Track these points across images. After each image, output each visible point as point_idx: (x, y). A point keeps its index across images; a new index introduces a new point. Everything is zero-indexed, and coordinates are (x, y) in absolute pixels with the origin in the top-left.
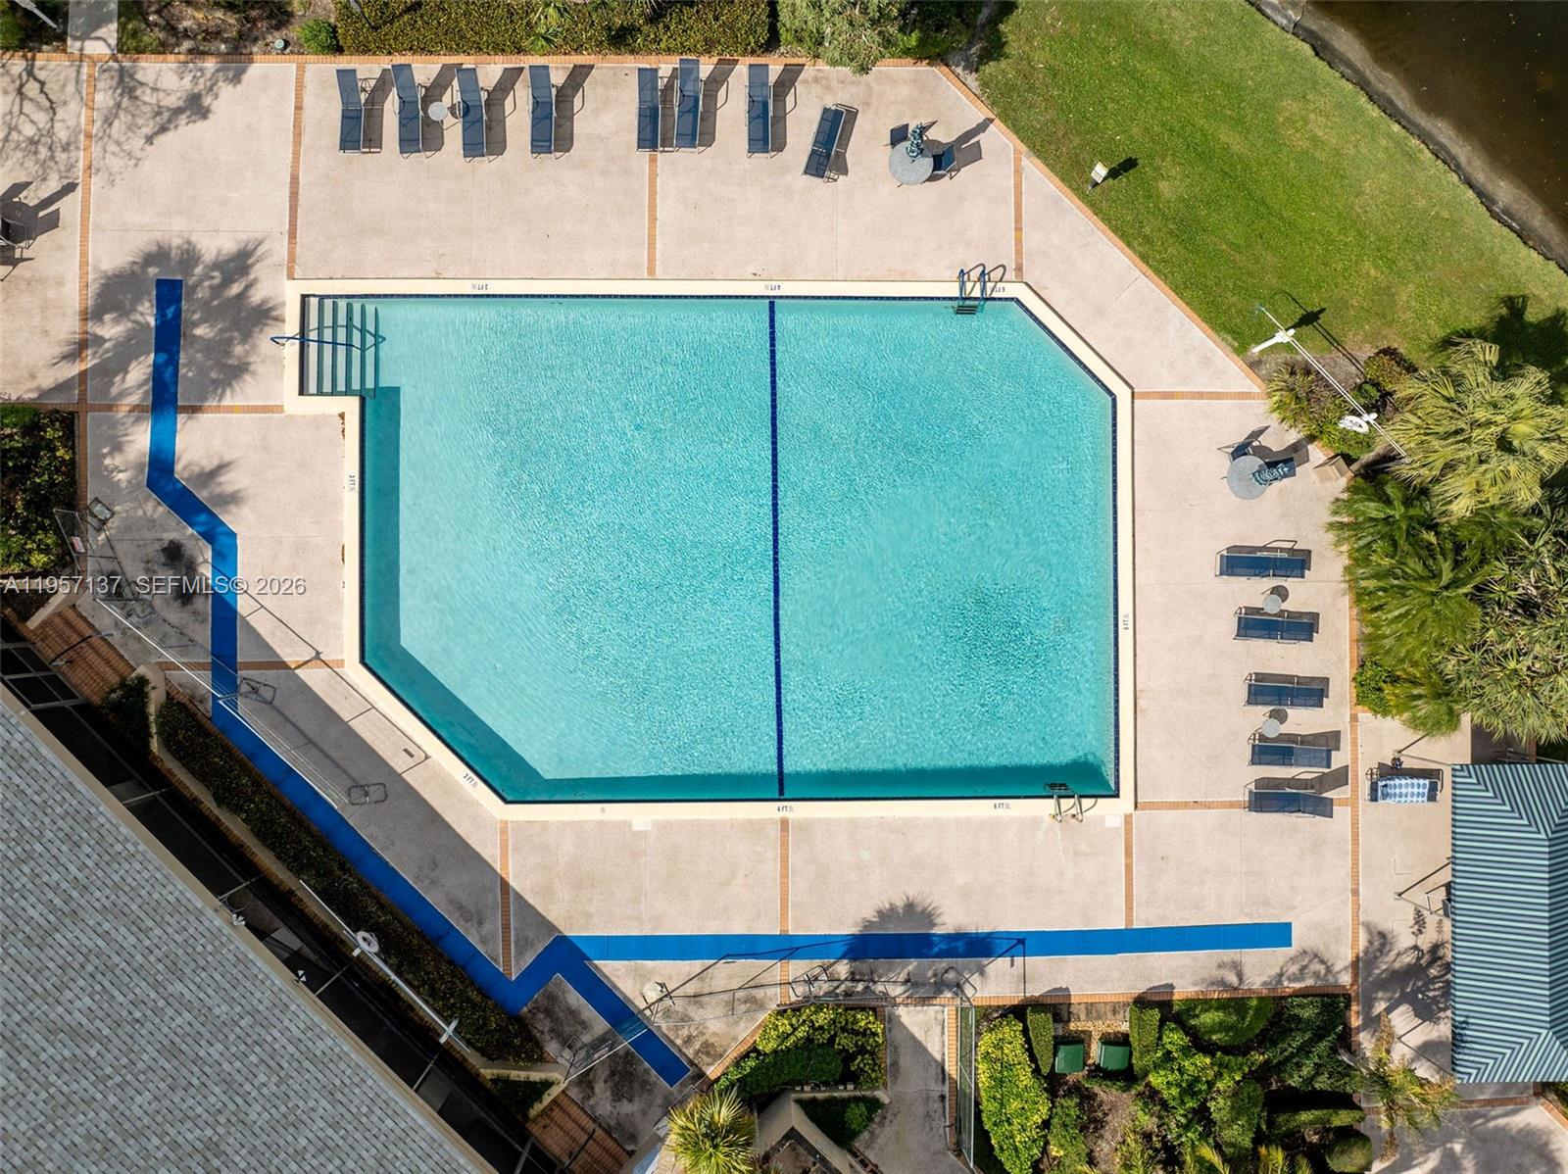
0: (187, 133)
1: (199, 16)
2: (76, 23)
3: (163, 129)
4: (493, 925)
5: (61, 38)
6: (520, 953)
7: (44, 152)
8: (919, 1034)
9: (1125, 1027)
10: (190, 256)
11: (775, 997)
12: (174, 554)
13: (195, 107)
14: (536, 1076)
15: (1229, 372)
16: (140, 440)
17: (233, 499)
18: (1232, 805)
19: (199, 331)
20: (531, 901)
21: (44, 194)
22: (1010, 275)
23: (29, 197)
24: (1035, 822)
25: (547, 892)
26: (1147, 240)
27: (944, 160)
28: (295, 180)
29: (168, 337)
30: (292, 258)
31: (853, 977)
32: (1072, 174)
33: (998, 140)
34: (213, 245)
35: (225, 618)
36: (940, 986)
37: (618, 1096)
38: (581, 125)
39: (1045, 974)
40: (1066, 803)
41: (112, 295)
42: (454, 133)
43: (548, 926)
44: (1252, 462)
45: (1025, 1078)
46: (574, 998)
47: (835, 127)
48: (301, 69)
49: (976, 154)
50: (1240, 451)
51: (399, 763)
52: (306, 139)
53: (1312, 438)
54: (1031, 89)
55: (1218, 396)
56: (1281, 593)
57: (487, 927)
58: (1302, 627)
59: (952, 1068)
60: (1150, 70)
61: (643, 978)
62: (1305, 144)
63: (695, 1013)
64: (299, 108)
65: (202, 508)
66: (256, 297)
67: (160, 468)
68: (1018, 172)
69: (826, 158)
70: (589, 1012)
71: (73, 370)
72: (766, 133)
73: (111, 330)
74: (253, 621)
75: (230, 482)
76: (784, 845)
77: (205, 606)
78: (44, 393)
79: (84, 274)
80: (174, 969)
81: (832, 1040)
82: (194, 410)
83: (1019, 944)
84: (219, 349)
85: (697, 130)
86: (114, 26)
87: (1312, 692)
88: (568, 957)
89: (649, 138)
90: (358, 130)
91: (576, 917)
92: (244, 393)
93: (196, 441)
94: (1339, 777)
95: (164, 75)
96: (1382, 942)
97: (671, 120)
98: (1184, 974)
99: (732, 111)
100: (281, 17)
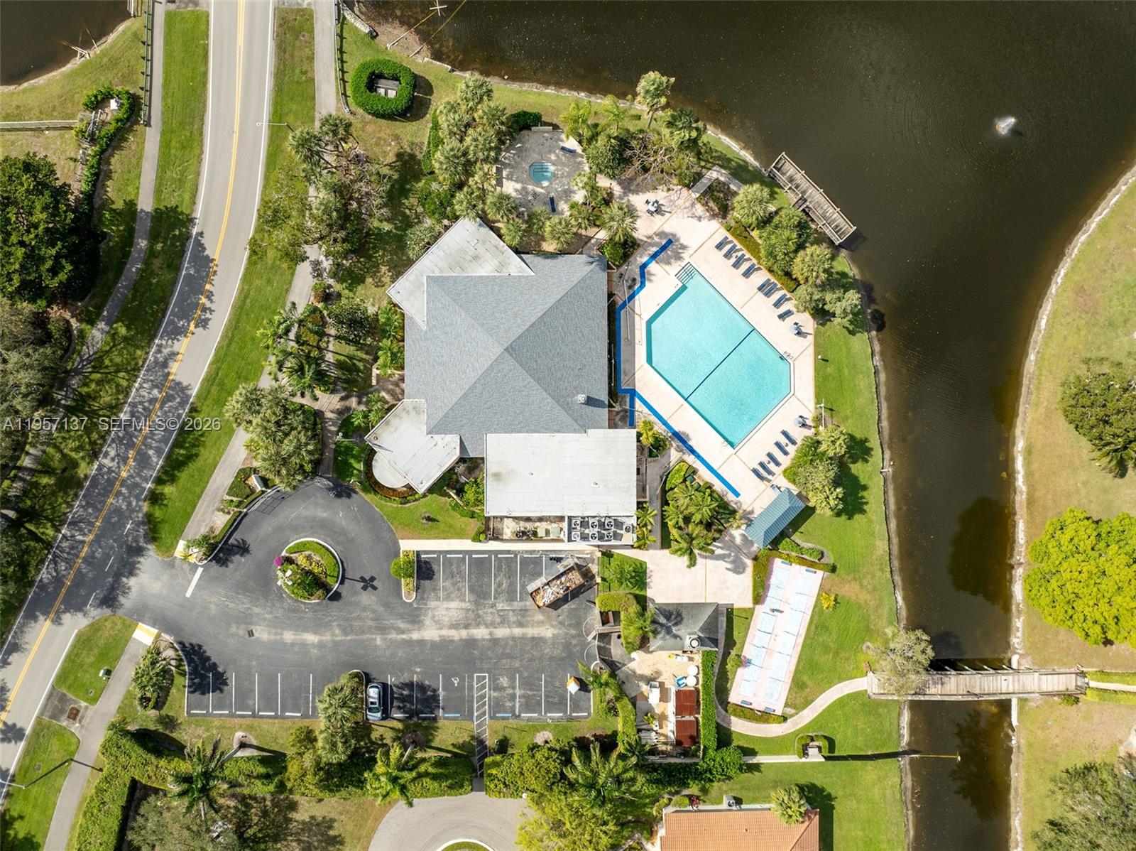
0: (695, 221)
1: (713, 206)
2: (694, 189)
3: (692, 217)
4: (627, 378)
5: (690, 189)
6: (627, 386)
7: (671, 204)
8: (672, 455)
9: (702, 484)
10: (678, 240)
12: (634, 280)
13: (700, 218)
15: (812, 405)
16: (645, 259)
17: (650, 280)
18: (750, 468)
19: (669, 252)
20: (636, 380)
21: (666, 210)
22: (793, 359)
23: (663, 208)
24: (718, 442)
25: (639, 381)
26: (818, 374)
27: (799, 333)
28: (704, 244)
29: (663, 248)
30: (692, 255)
31: (670, 437)
32: (816, 354)
33: (811, 338)
34: (683, 241)
35: (632, 297)
36: (681, 451)
38: (752, 277)
39: (698, 465)
40: (725, 443)
41: (661, 234)
42: (733, 260)
43: (634, 386)
45: (683, 473)
46: (628, 400)
47: (788, 313)
48: (720, 228)
50: (801, 417)
51: (637, 341)
52: (711, 240)
53: (815, 427)
54: (823, 336)
55: (806, 407)
56: (787, 445)
58: (786, 453)
59: (672, 464)
60: (844, 349)
61: (641, 407)
62: (857, 384)
64: (715, 234)
65: (644, 277)
66: (682, 255)
67: (644, 266)
68: (809, 346)
69: (782, 317)
70: (628, 404)
71: (645, 239)
72: (777, 304)
73: (656, 239)
74: (636, 301)
75: (652, 278)
76: (679, 408)
77: (631, 292)
78: (639, 239)
79: (660, 227)
81: (660, 441)
82: (657, 263)
83: (698, 457)
84: (670, 257)
85: (768, 294)
86: (699, 195)
87: (778, 464)
88: (633, 393)
89: (760, 289)
90: (719, 246)
91: (640, 388)
92: (667, 267)
93: (653, 267)
94: (769, 481)
95: (699, 209)
96: (752, 512)
97: (766, 289)
98: (718, 486)
99: (776, 296)
100: (724, 217)
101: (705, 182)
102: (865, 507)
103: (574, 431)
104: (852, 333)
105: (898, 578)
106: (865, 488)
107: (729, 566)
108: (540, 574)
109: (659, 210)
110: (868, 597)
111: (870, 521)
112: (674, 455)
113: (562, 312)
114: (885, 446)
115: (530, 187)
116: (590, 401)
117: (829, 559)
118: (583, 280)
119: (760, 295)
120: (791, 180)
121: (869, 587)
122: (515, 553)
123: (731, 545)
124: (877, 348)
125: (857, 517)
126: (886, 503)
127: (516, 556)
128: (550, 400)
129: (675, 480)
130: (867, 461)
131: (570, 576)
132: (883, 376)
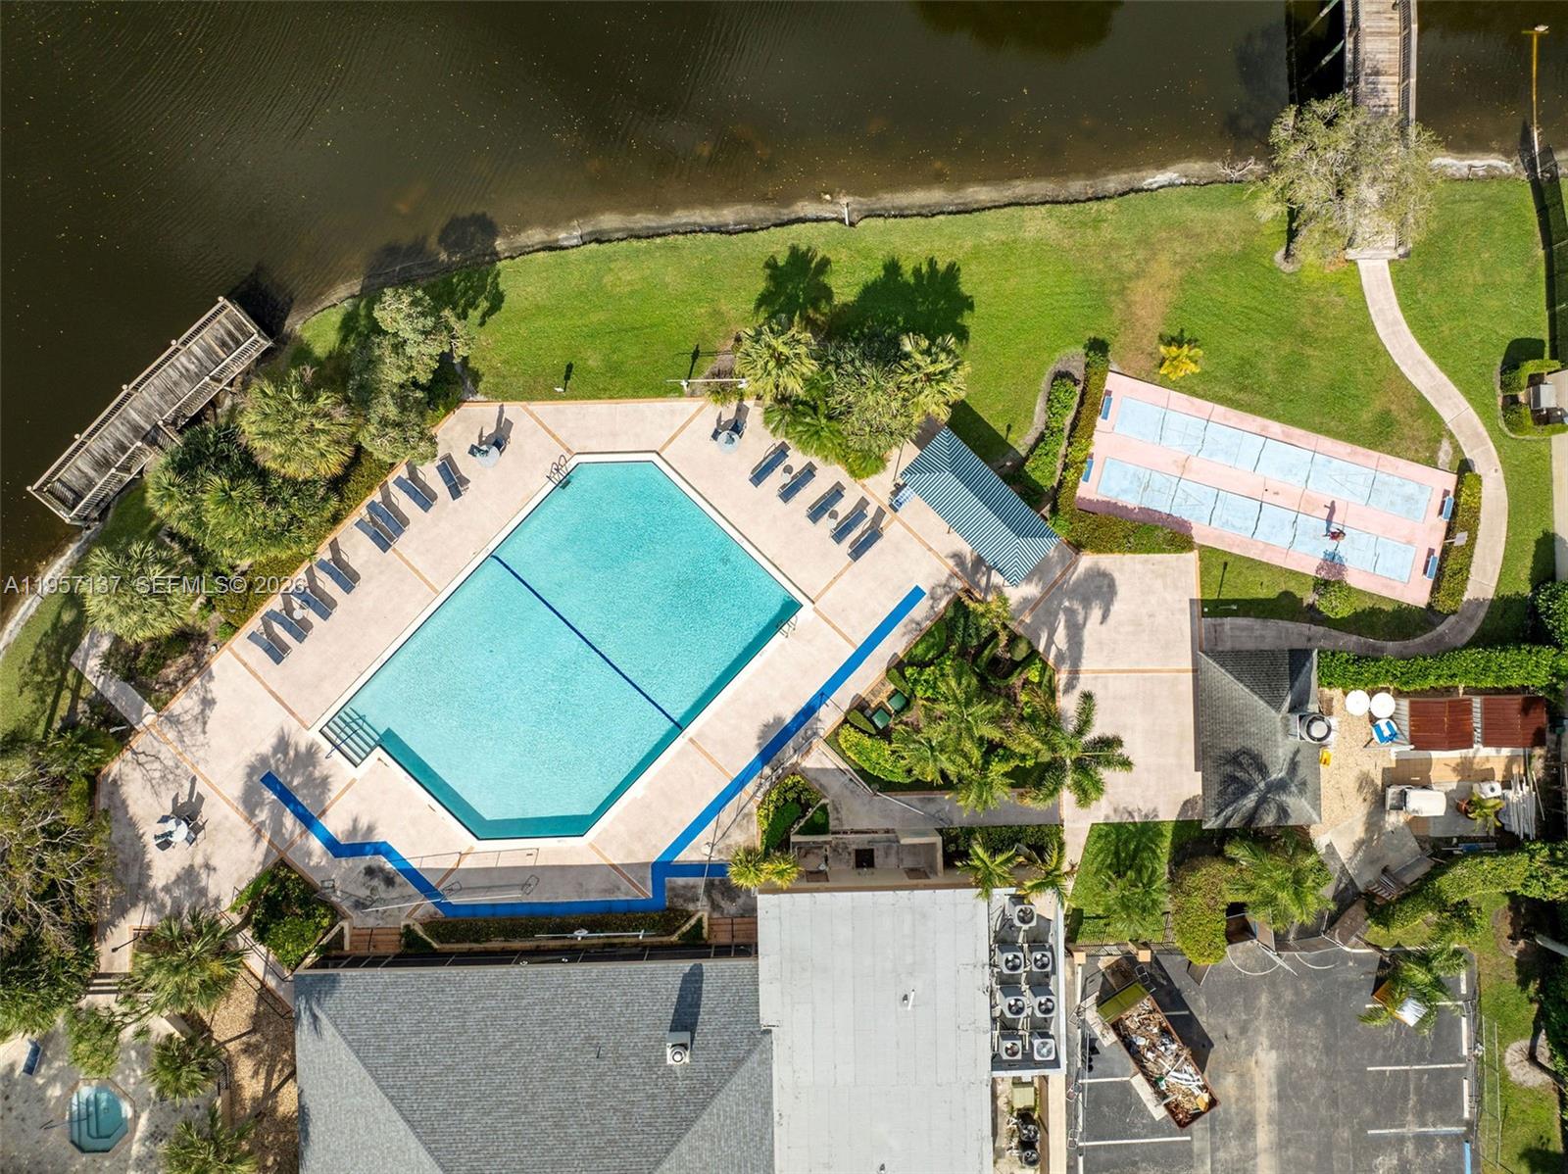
0: (215, 715)
1: (174, 668)
2: (133, 718)
3: (205, 723)
4: (624, 885)
5: (132, 728)
6: (645, 886)
7: (171, 777)
8: (819, 766)
9: (893, 687)
10: (263, 760)
11: (752, 807)
12: (370, 872)
13: (207, 703)
14: (693, 921)
15: (685, 406)
16: (315, 844)
17: (370, 829)
18: (849, 565)
19: (295, 783)
20: (629, 862)
21: (187, 792)
22: (568, 457)
23: (183, 798)
24: (782, 645)
25: (631, 853)
26: (605, 390)
27: (499, 442)
28: (272, 693)
29: (286, 796)
30: (301, 722)
31: (774, 770)
32: (552, 396)
33: (513, 410)
34: (266, 747)
35: (414, 876)
36: (808, 739)
37: (733, 900)
38: (355, 564)
39: (844, 697)
40: (786, 627)
41: (250, 803)
42: (312, 616)
43: (644, 865)
44: (724, 436)
45: (867, 742)
46: (681, 881)
47: (447, 471)
48: (231, 649)
49: (509, 424)
50: (715, 435)
51: (530, 862)
52: (260, 674)
53: (741, 400)
54: (504, 377)
55: (690, 420)
56: (788, 470)
57: (622, 888)
58: (809, 472)
59: (844, 766)
60: (539, 323)
61: (697, 848)
62: (629, 288)
63: (728, 842)
64: (245, 665)
65: (362, 845)
66: (302, 748)
67: (334, 847)
68: (532, 414)
69: (456, 484)
70: (691, 880)
71: (264, 844)
72: (424, 499)
73: (263, 815)
74: (424, 866)
75: (363, 824)
76: (699, 748)
77: (401, 879)
78: (264, 863)
79: (232, 806)
80: (517, 997)
81: (785, 799)
82: (324, 812)
83: (822, 696)
84: (310, 781)
86: (147, 705)
87: (837, 492)
88: (663, 868)
89: (384, 545)
90: (276, 651)
91: (651, 851)
92: (336, 787)
93: (336, 823)
94: (880, 513)
95: (184, 704)
96: (958, 557)
97: (386, 529)
98: (896, 644)
99: (403, 502)
100: (203, 638)
101: (113, 689)
102: (942, 266)
103: (767, 1063)
104: (497, 301)
105: (1113, 182)
106: (892, 268)
107: (1096, 613)
108: (1126, 1089)
109: (188, 813)
110: (1164, 258)
111: (976, 253)
112: (819, 759)
113: (444, 1115)
114: (786, 213)
115: (136, 1149)
116: (685, 1019)
117: (1074, 358)
118: (358, 1048)
119: (401, 543)
120: (103, 464)
121: (1140, 255)
122: (1074, 1152)
123: (1043, 608)
124: (536, 236)
125: (966, 288)
126: (929, 213)
127: (1080, 1151)
128: (683, 1147)
129: (882, 758)
130: (825, 263)
131: (1132, 1024)
132: (609, 221)
